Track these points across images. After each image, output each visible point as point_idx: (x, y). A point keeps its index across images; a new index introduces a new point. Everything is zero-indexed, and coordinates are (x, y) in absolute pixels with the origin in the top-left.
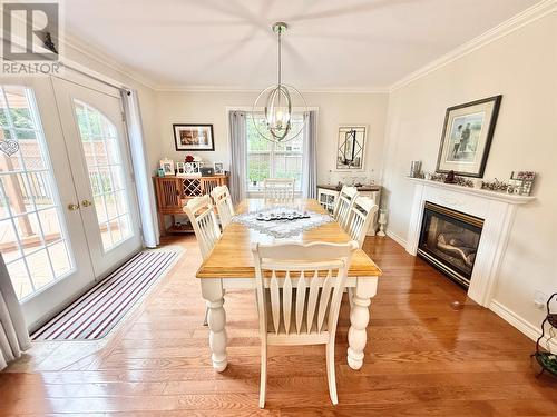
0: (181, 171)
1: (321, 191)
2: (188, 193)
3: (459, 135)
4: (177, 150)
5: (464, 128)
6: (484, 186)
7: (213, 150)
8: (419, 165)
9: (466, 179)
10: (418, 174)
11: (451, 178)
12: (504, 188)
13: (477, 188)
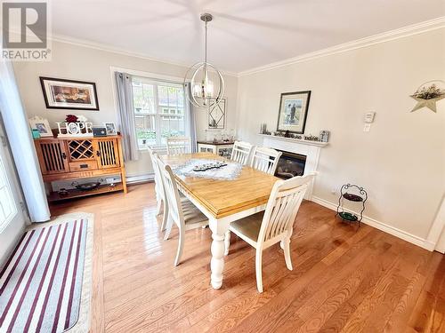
0: (65, 132)
1: (201, 146)
2: (76, 155)
3: (289, 111)
4: (48, 107)
5: (292, 107)
6: (306, 138)
7: (98, 109)
8: (265, 126)
9: (295, 135)
10: (265, 132)
11: (288, 134)
12: (316, 139)
13: (303, 139)
